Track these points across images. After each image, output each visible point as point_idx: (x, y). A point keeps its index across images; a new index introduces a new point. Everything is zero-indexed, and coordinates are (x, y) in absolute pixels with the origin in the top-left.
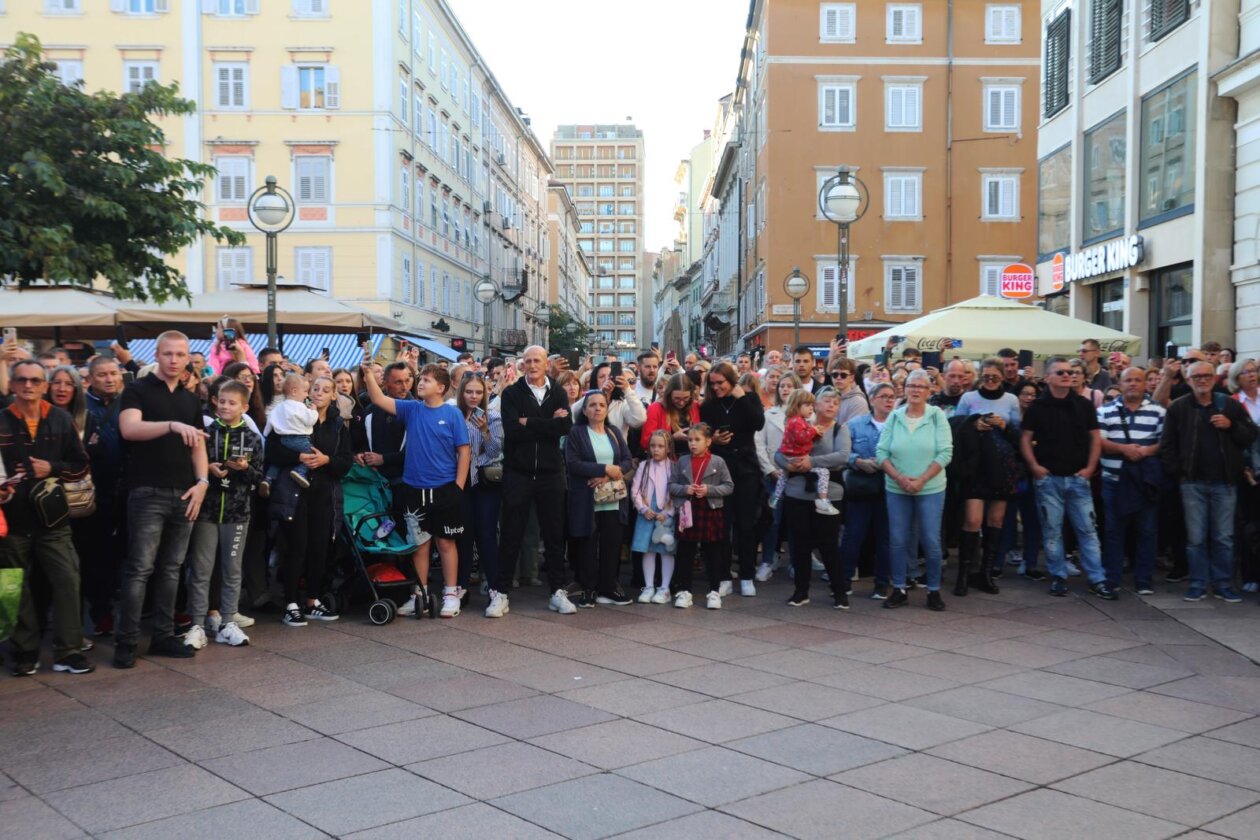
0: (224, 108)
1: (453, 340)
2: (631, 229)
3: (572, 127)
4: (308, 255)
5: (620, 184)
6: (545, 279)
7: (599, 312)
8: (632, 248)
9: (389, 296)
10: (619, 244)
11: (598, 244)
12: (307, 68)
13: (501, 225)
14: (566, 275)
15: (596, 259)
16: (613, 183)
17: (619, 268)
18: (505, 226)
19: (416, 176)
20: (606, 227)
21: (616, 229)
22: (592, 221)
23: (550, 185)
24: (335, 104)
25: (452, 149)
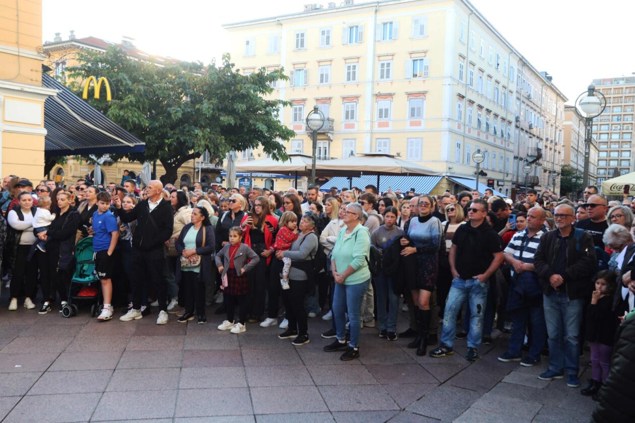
0: (382, 80)
1: (489, 180)
2: (630, 128)
3: (600, 80)
4: (412, 142)
5: (625, 106)
6: (559, 153)
7: (609, 169)
8: (630, 137)
9: (446, 160)
10: (622, 136)
11: (611, 135)
12: (417, 60)
13: (528, 127)
14: (577, 151)
15: (609, 143)
16: (621, 106)
17: (622, 147)
18: (530, 127)
19: (467, 105)
20: (617, 127)
21: (622, 128)
22: (608, 124)
23: (565, 108)
24: (427, 75)
25: (495, 93)
